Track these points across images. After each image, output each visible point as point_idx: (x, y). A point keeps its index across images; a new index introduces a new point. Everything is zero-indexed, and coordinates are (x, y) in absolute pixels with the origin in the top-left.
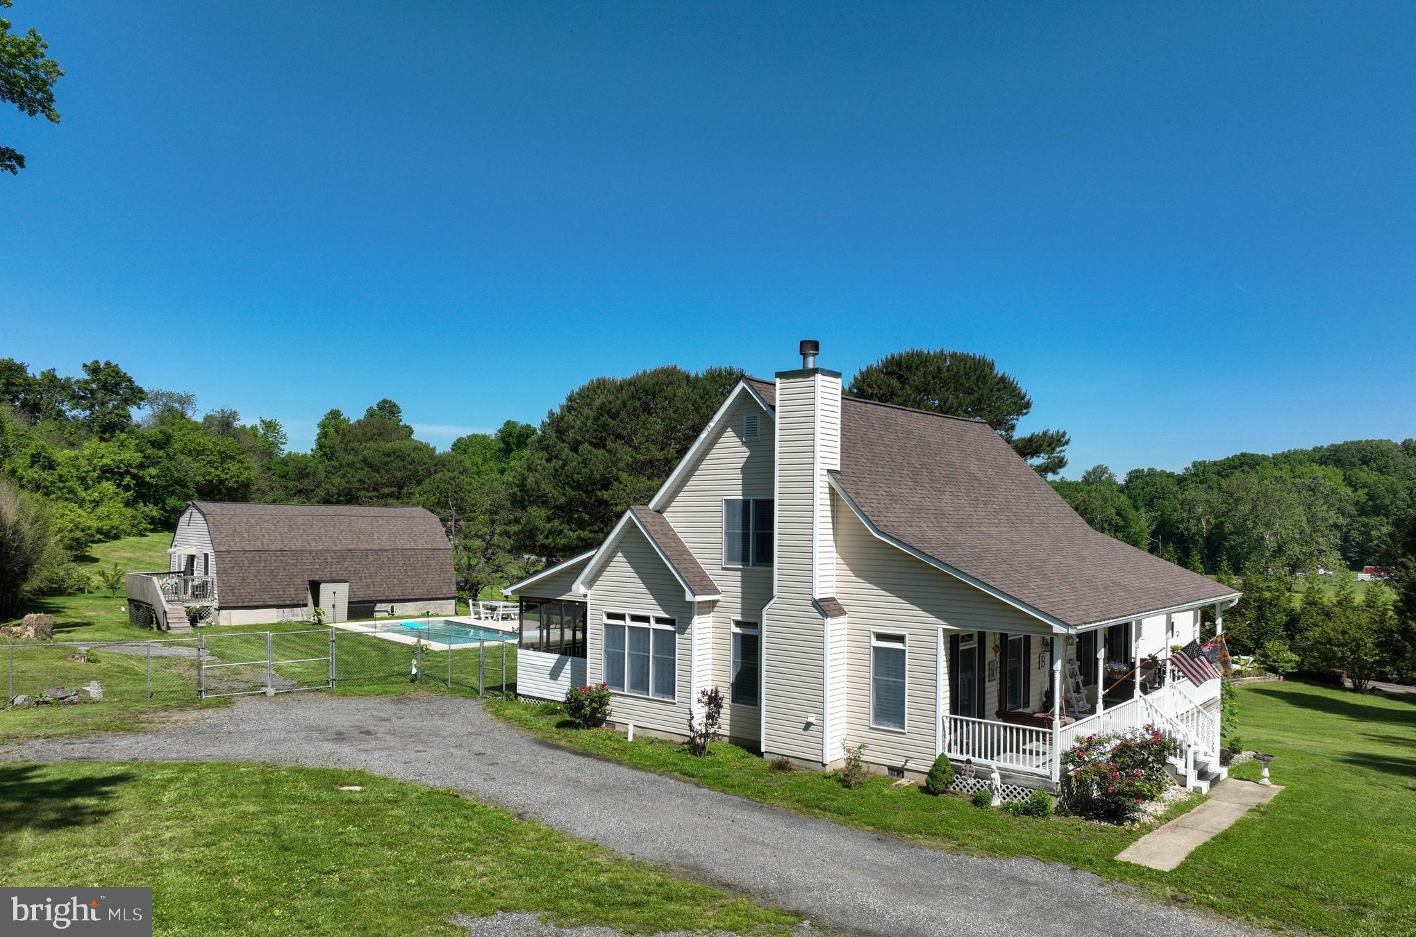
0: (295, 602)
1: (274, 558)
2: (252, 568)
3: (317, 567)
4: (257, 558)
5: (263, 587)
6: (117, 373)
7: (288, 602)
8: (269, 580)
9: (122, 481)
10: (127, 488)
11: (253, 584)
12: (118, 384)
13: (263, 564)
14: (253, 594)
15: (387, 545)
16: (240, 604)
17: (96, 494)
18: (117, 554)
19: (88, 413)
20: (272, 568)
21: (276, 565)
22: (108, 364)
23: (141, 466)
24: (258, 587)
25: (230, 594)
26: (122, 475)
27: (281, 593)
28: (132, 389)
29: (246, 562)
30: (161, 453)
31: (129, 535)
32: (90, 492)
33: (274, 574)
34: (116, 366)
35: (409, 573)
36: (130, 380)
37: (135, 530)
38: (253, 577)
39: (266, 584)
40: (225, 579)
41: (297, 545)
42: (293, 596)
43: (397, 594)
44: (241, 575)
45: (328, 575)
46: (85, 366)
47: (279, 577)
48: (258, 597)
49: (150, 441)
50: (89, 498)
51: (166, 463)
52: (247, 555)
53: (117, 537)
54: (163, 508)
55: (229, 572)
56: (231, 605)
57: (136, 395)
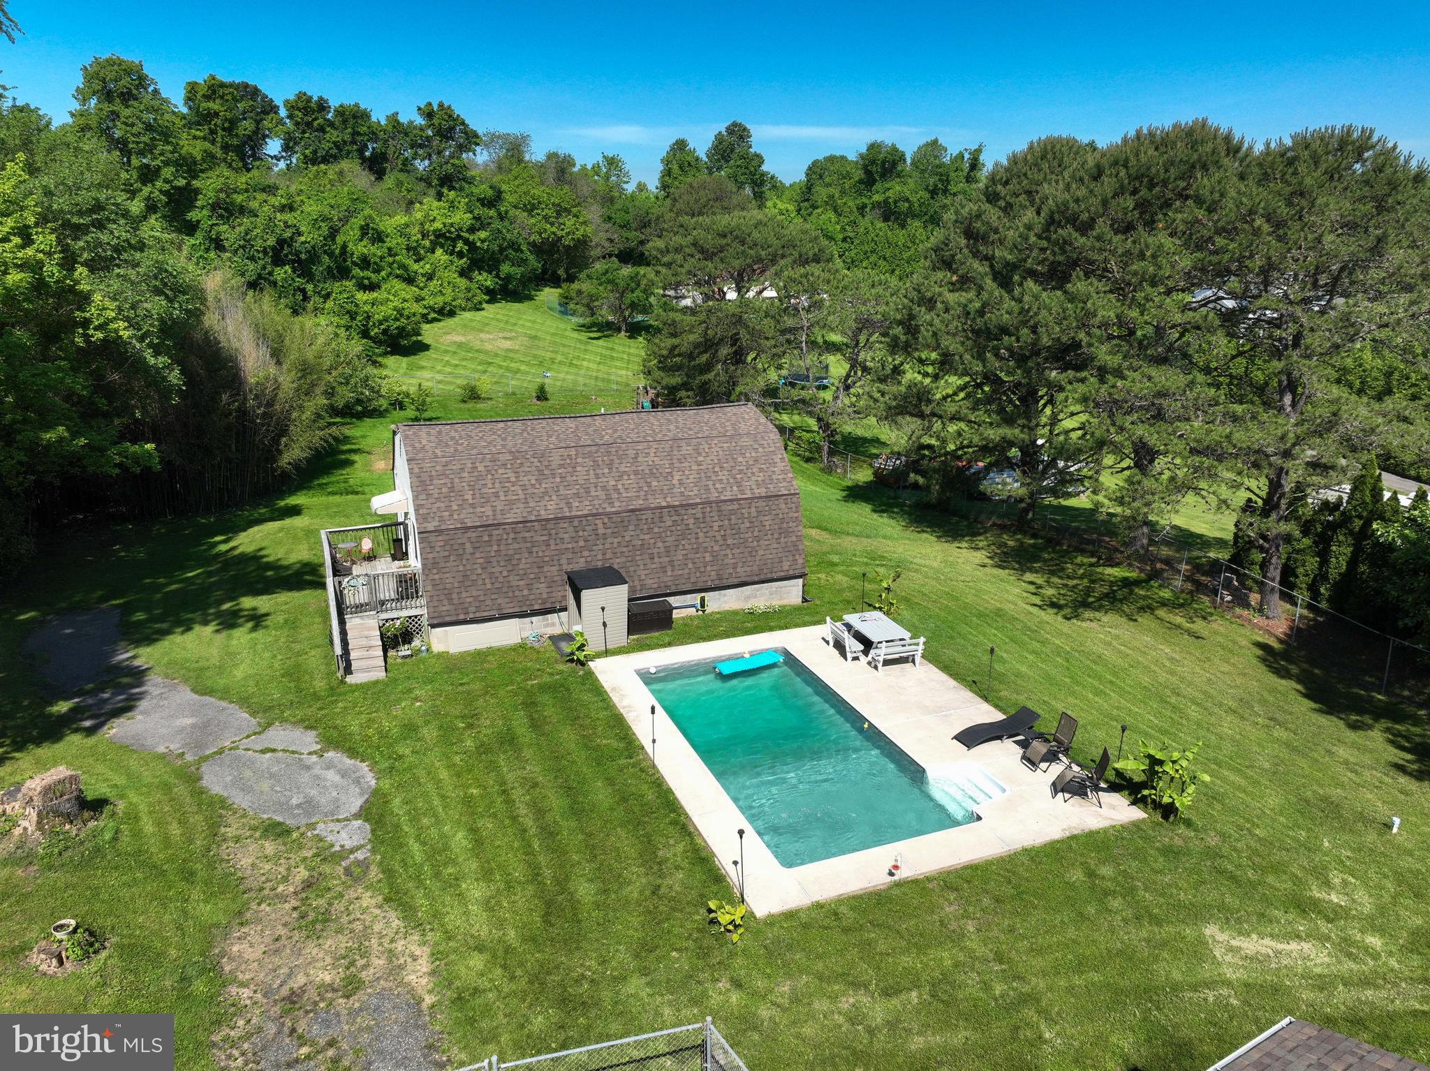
0: (548, 605)
1: (512, 535)
2: (478, 555)
3: (582, 543)
4: (486, 538)
5: (497, 585)
6: (450, 116)
7: (537, 607)
8: (505, 573)
9: (454, 247)
10: (461, 255)
11: (480, 582)
12: (452, 129)
13: (495, 548)
14: (482, 598)
15: (694, 495)
16: (462, 617)
17: (428, 266)
18: (449, 337)
19: (427, 162)
20: (511, 552)
21: (517, 546)
22: (441, 105)
23: (472, 230)
24: (489, 586)
25: (445, 602)
26: (454, 240)
27: (526, 592)
28: (466, 133)
29: (468, 545)
30: (492, 213)
31: (464, 310)
32: (422, 263)
33: (515, 562)
34: (449, 107)
35: (729, 542)
36: (463, 123)
37: (470, 305)
38: (479, 571)
39: (501, 579)
40: (437, 577)
41: (549, 508)
42: (545, 596)
43: (711, 577)
44: (461, 568)
45: (600, 557)
46: (419, 109)
47: (521, 566)
48: (489, 602)
49: (479, 200)
50: (421, 271)
51: (497, 224)
52: (469, 534)
53: (452, 314)
54: (498, 276)
55: (442, 565)
56: (448, 619)
57: (471, 139)
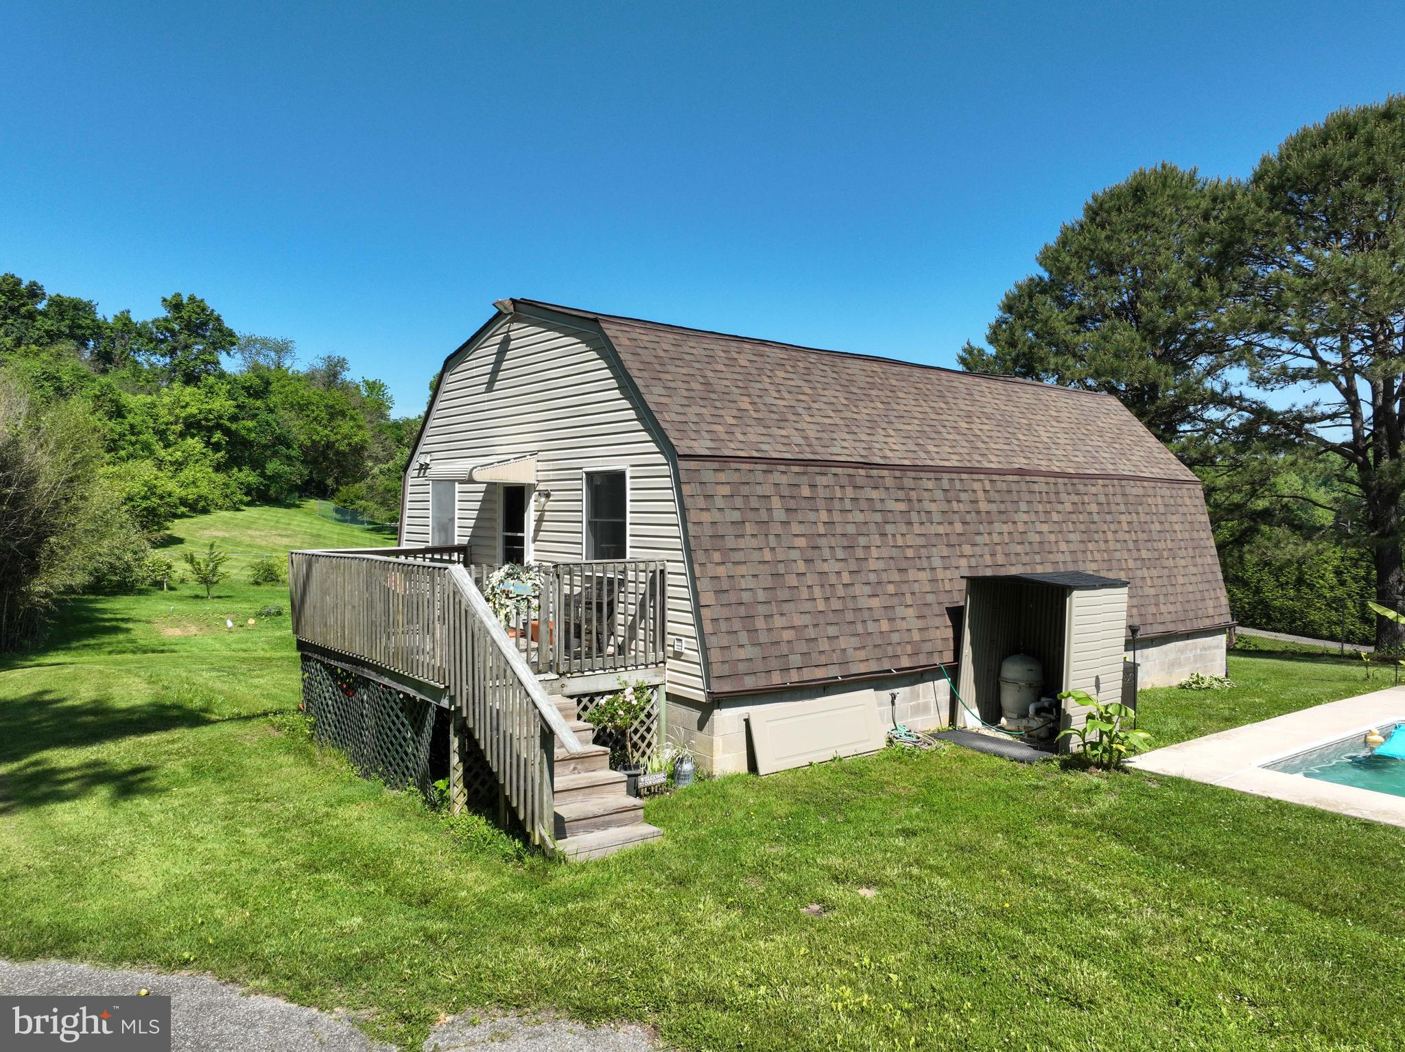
0: (923, 660)
1: (850, 492)
2: (796, 528)
3: (959, 528)
4: (806, 492)
5: (836, 604)
7: (905, 662)
8: (846, 578)
11: (805, 594)
13: (824, 516)
14: (811, 633)
15: (1087, 460)
16: (776, 679)
20: (851, 529)
21: (859, 517)
24: (821, 606)
25: (743, 637)
27: (885, 626)
29: (776, 502)
33: (860, 553)
35: (1144, 554)
38: (801, 567)
39: (841, 591)
40: (721, 571)
42: (916, 636)
44: (767, 556)
45: (988, 560)
47: (873, 565)
48: (824, 645)
52: (777, 477)
55: (730, 542)
56: (749, 683)
